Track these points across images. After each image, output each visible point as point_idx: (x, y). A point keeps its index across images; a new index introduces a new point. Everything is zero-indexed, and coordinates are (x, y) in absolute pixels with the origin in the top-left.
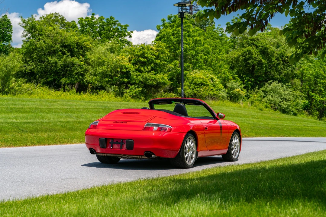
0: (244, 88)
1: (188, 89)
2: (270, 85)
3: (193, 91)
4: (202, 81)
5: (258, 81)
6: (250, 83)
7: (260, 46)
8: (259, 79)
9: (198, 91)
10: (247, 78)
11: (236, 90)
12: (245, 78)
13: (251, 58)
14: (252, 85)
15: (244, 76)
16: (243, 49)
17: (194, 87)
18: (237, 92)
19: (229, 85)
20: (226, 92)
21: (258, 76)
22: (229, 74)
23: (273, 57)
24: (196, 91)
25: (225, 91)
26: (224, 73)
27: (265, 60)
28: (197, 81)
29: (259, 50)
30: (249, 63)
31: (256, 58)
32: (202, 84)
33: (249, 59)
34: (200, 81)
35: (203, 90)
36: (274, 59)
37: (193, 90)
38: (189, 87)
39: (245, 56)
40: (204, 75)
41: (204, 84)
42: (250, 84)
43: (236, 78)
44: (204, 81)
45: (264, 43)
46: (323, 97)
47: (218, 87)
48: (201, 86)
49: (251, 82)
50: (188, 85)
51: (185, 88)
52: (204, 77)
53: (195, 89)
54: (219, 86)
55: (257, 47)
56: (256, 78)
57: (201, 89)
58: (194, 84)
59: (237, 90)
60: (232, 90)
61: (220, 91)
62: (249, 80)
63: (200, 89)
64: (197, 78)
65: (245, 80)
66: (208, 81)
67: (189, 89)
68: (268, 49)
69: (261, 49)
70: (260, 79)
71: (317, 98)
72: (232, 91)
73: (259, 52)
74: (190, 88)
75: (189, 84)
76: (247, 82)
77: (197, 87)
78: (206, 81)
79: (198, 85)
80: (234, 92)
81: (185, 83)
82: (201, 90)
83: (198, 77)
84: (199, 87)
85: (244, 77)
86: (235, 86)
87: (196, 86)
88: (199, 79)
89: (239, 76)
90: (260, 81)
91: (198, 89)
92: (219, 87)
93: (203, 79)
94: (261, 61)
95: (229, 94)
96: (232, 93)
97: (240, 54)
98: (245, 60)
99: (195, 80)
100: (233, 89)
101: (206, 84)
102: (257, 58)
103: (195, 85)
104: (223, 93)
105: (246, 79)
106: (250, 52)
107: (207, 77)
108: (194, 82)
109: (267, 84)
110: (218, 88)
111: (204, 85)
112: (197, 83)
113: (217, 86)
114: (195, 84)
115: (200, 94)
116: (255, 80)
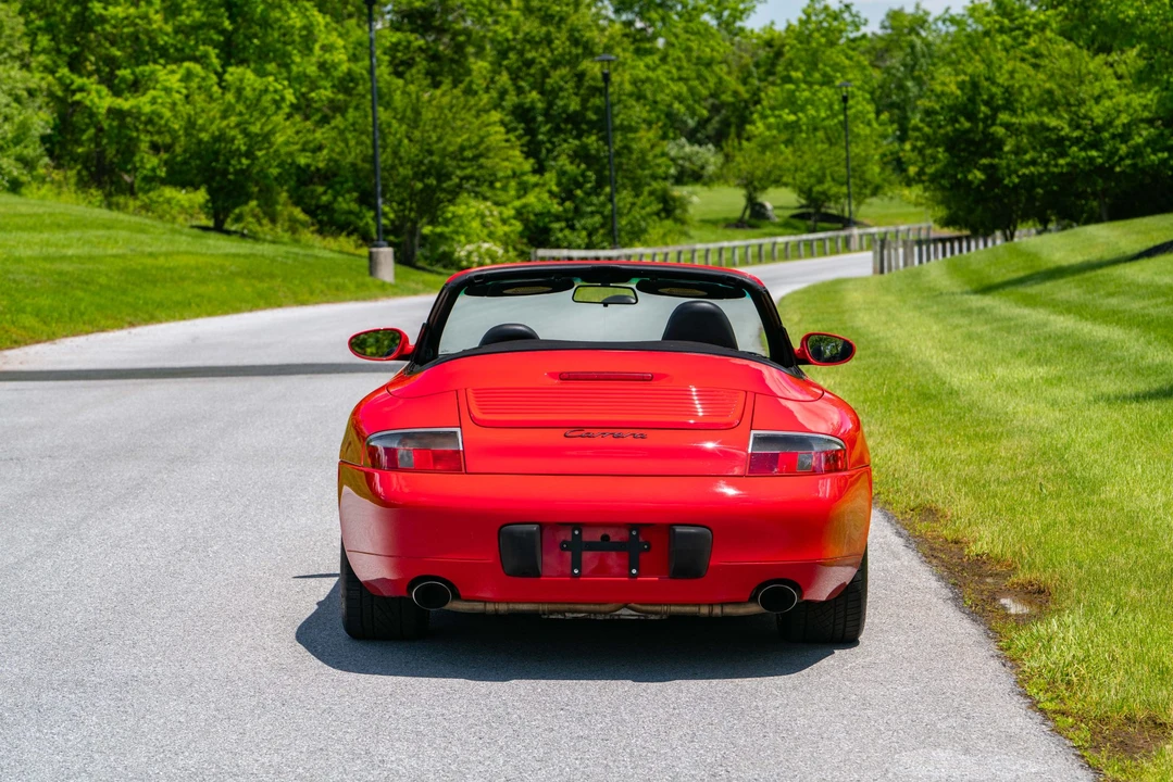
46: (117, 93)
71: (96, 100)
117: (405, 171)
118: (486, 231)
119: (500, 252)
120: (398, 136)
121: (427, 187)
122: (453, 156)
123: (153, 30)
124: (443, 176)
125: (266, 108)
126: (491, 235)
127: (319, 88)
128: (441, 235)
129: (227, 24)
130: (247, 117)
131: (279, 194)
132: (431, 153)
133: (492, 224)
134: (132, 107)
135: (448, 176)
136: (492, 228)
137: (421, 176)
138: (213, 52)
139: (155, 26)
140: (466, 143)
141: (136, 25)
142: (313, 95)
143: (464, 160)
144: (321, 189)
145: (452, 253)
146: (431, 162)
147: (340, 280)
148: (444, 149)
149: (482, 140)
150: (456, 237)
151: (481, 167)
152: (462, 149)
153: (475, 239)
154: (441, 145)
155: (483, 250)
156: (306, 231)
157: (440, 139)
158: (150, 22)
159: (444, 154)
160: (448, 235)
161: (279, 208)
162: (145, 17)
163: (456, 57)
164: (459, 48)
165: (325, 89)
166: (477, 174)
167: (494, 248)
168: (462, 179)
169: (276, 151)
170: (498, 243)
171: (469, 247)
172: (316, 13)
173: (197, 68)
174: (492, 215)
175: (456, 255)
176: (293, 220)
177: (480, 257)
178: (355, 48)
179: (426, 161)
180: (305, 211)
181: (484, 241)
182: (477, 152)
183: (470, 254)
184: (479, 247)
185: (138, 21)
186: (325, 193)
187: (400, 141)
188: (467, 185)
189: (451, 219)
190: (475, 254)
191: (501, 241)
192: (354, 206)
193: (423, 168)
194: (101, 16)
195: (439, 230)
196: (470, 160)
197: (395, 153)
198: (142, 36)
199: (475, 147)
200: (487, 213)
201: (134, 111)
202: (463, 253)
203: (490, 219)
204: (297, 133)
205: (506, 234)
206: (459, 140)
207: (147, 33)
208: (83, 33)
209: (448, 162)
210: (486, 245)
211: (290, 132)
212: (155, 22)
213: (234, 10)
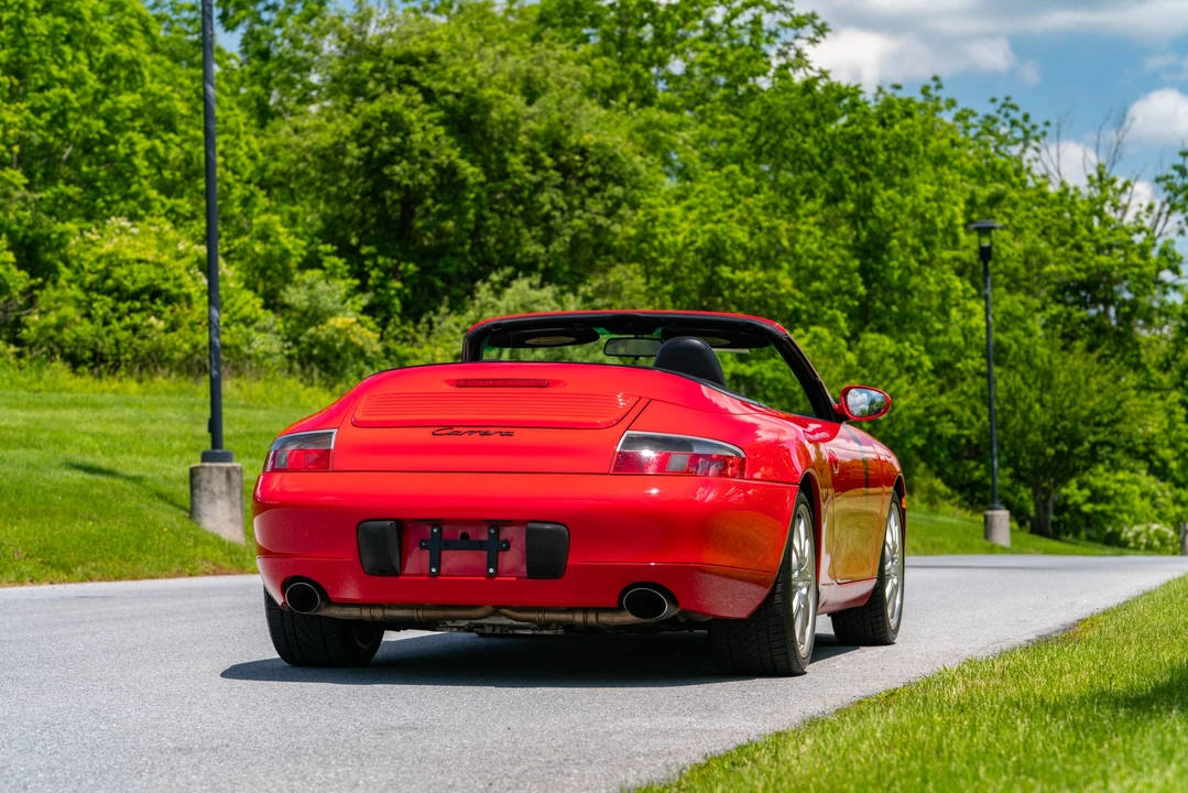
0: (368, 310)
1: (78, 319)
2: (498, 293)
3: (108, 333)
4: (153, 275)
5: (436, 275)
6: (398, 285)
7: (445, 92)
8: (441, 264)
9: (135, 329)
10: (381, 260)
11: (332, 321)
12: (369, 263)
13: (401, 151)
14: (406, 296)
15: (365, 250)
16: (361, 105)
17: (114, 310)
18: (339, 331)
19: (294, 296)
20: (278, 333)
21: (439, 252)
22: (292, 238)
23: (513, 151)
24: (125, 329)
25: (275, 329)
26: (264, 236)
27: (473, 163)
28: (125, 277)
29: (441, 114)
30: (390, 184)
31: (425, 153)
32: (155, 293)
33: (388, 159)
34: (143, 276)
35: (161, 325)
36: (516, 162)
37: (106, 323)
38: (83, 311)
39: (371, 143)
40: (163, 243)
41: (167, 291)
42: (399, 292)
43: (327, 258)
44: (167, 279)
45: (470, 79)
47: (236, 308)
48: (148, 304)
49: (403, 280)
50: (76, 299)
51: (65, 317)
52: (165, 258)
53: (119, 319)
54: (239, 304)
55: (429, 95)
56: (429, 259)
57: (153, 320)
58: (109, 293)
59: (338, 322)
60: (307, 326)
61: (251, 329)
62: (391, 272)
63: (143, 319)
64: (127, 263)
65: (374, 273)
66: (187, 279)
67: (86, 322)
68: (488, 107)
69: (450, 110)
70: (447, 265)
72: (312, 330)
73: (442, 122)
74: (88, 316)
75: (81, 296)
76: (382, 284)
77: (131, 311)
78: (176, 279)
79: (136, 296)
80: (323, 331)
81: (63, 288)
82: (150, 326)
83: (131, 255)
84: (142, 309)
85: (366, 257)
86: (327, 302)
87: (123, 307)
88: (136, 267)
89: (344, 250)
90: (445, 277)
91: (137, 318)
92: (241, 308)
93: (159, 265)
94: (451, 170)
95: (296, 342)
96: (312, 336)
97: (347, 130)
98: (374, 167)
99: (119, 272)
100: (314, 316)
101: (175, 291)
102: (433, 153)
103: (119, 299)
104: (267, 342)
105: (376, 265)
106: (396, 124)
107: (179, 256)
108: (110, 282)
109: (483, 291)
110: (235, 313)
111: (169, 300)
112: (126, 290)
113: (233, 305)
114: (119, 293)
115: (147, 344)
116: (425, 270)
117: (1034, 437)
118: (1156, 512)
119: (1171, 533)
120: (1028, 401)
121: (1059, 453)
122: (1086, 422)
123: (782, 295)
124: (1075, 441)
125: (889, 371)
126: (1161, 516)
127: (966, 358)
128: (1103, 513)
129: (862, 290)
130: (869, 380)
131: (917, 465)
132: (1063, 417)
133: (1164, 505)
134: (756, 373)
135: (1079, 443)
136: (1163, 509)
137: (1053, 442)
138: (841, 317)
139: (783, 291)
140: (1098, 408)
141: (765, 289)
142: (959, 365)
143: (1098, 424)
144: (972, 464)
145: (1119, 534)
146: (1064, 427)
147: (941, 539)
148: (1075, 413)
149: (1119, 404)
150: (1119, 517)
151: (1118, 433)
152: (1093, 413)
153: (1144, 519)
154: (1073, 410)
155: (1151, 531)
156: (946, 503)
157: (1073, 403)
158: (778, 287)
159: (1075, 419)
160: (1110, 513)
161: (916, 479)
162: (773, 281)
163: (1121, 329)
164: (1126, 319)
165: (973, 359)
166: (1112, 439)
167: (1164, 529)
168: (1094, 445)
169: (899, 415)
170: (1169, 524)
171: (1137, 528)
172: (953, 277)
173: (824, 332)
174: (1165, 496)
175: (1123, 536)
176: (932, 491)
177: (1148, 538)
178: (1004, 318)
179: (1059, 427)
180: (947, 482)
181: (1154, 522)
182: (1115, 417)
183: (1138, 534)
184: (1149, 528)
185: (766, 285)
186: (977, 468)
187: (1030, 408)
188: (1103, 452)
189: (1113, 497)
190: (1143, 535)
191: (1172, 523)
192: (1008, 482)
193: (1056, 434)
194: (729, 280)
195: (1100, 508)
196: (1107, 425)
197: (1025, 418)
198: (771, 301)
199: (1112, 412)
200: (1159, 493)
201: (758, 376)
202: (1130, 534)
203: (1162, 500)
204: (923, 396)
205: (1177, 515)
206: (1091, 404)
207: (774, 296)
208: (711, 298)
209: (1081, 427)
210: (1155, 526)
211: (914, 396)
212: (784, 286)
213: (871, 276)
